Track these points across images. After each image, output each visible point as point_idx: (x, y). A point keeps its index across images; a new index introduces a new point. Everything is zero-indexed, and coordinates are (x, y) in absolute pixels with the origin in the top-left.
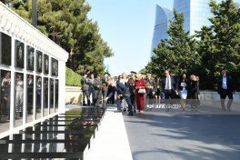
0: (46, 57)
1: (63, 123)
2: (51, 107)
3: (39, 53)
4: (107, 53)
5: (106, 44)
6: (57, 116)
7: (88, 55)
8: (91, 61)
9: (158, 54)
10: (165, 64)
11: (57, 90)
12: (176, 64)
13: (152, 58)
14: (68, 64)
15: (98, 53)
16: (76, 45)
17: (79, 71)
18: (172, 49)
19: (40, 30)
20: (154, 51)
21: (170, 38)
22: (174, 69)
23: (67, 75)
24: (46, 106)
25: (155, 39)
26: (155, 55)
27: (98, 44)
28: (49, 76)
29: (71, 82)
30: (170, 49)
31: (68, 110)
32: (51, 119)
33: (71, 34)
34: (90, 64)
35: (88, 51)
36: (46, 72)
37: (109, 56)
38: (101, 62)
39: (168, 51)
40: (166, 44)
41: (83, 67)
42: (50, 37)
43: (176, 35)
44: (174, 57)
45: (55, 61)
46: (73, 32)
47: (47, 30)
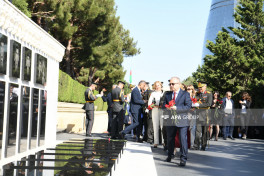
0: (28, 52)
1: (52, 164)
4: (129, 49)
5: (127, 33)
6: (42, 153)
7: (97, 50)
8: (102, 61)
9: (216, 53)
11: (44, 109)
12: (247, 70)
13: (205, 59)
14: (64, 66)
16: (75, 36)
17: (81, 78)
18: (242, 44)
19: (18, 7)
20: (210, 48)
21: (237, 26)
22: (242, 78)
23: (61, 84)
24: (24, 135)
25: (211, 27)
26: (211, 54)
27: (115, 33)
28: (31, 84)
29: (67, 96)
30: (237, 44)
31: (61, 142)
32: (32, 157)
33: (70, 15)
34: (100, 66)
35: (98, 44)
37: (131, 54)
38: (117, 63)
39: (233, 47)
40: (231, 35)
41: (87, 70)
42: (34, 19)
43: (248, 20)
44: (243, 58)
46: (72, 12)
47: (30, 8)
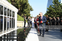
0: (11, 11)
1: (16, 33)
2: (12, 28)
3: (8, 10)
5: (31, 6)
7: (25, 10)
8: (26, 12)
10: (51, 14)
11: (14, 22)
12: (55, 13)
13: (47, 11)
14: (18, 13)
15: (28, 10)
16: (20, 7)
17: (22, 16)
18: (54, 8)
19: (9, 2)
20: (48, 9)
21: (53, 4)
23: (18, 17)
26: (48, 10)
27: (28, 6)
28: (12, 17)
29: (19, 19)
30: (53, 8)
32: (12, 32)
33: (19, 3)
34: (26, 13)
35: (25, 9)
36: (11, 16)
37: (32, 11)
38: (29, 13)
40: (52, 6)
41: (23, 14)
42: (12, 4)
43: (56, 3)
44: (55, 11)
45: (13, 12)
46: (19, 2)
47: (11, 2)
